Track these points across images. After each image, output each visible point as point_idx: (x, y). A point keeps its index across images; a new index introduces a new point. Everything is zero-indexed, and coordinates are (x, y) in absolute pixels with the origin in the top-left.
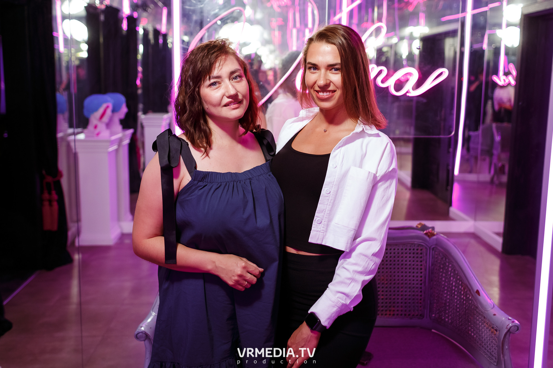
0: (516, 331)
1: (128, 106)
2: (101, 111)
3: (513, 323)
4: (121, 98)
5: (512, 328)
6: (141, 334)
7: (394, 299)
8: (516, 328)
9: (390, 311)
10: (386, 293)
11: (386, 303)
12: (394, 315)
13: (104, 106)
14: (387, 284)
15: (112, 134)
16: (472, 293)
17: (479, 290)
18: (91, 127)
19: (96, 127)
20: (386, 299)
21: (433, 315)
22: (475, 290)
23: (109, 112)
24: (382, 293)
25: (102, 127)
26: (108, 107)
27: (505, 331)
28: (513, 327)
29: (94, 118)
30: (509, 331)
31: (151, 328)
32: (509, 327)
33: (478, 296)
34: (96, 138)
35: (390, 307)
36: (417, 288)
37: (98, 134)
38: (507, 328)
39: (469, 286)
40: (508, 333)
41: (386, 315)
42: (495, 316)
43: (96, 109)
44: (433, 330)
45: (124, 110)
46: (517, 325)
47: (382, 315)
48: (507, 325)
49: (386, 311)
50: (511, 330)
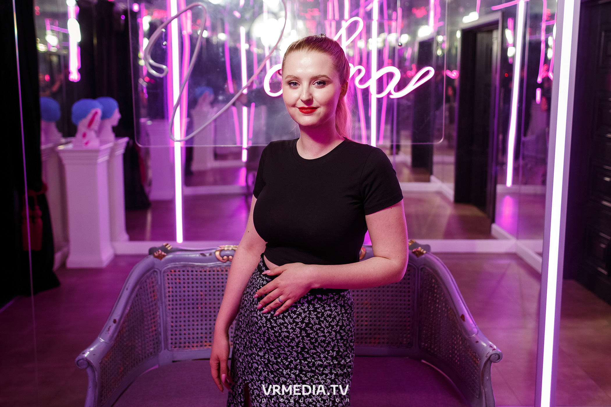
0: (497, 360)
1: (121, 111)
2: (90, 117)
3: (494, 351)
4: (113, 103)
5: (492, 356)
6: (82, 361)
7: (379, 325)
8: (497, 356)
9: (375, 338)
10: (371, 319)
11: (370, 330)
12: (379, 343)
13: (93, 111)
14: (371, 308)
15: (102, 143)
16: (458, 318)
17: (464, 314)
18: (79, 135)
19: (84, 135)
20: (371, 325)
21: (423, 344)
22: (461, 315)
23: (98, 118)
24: (366, 319)
25: (91, 134)
26: (96, 113)
27: (485, 359)
28: (494, 355)
29: (82, 126)
30: (489, 359)
31: (94, 355)
32: (489, 355)
33: (462, 321)
34: (85, 148)
35: (375, 334)
36: (405, 313)
37: (87, 143)
38: (487, 356)
39: (455, 311)
40: (489, 362)
41: (370, 343)
42: (478, 343)
43: (84, 116)
44: (424, 361)
45: (116, 116)
46: (498, 353)
47: (366, 343)
48: (488, 352)
49: (370, 338)
50: (491, 358)
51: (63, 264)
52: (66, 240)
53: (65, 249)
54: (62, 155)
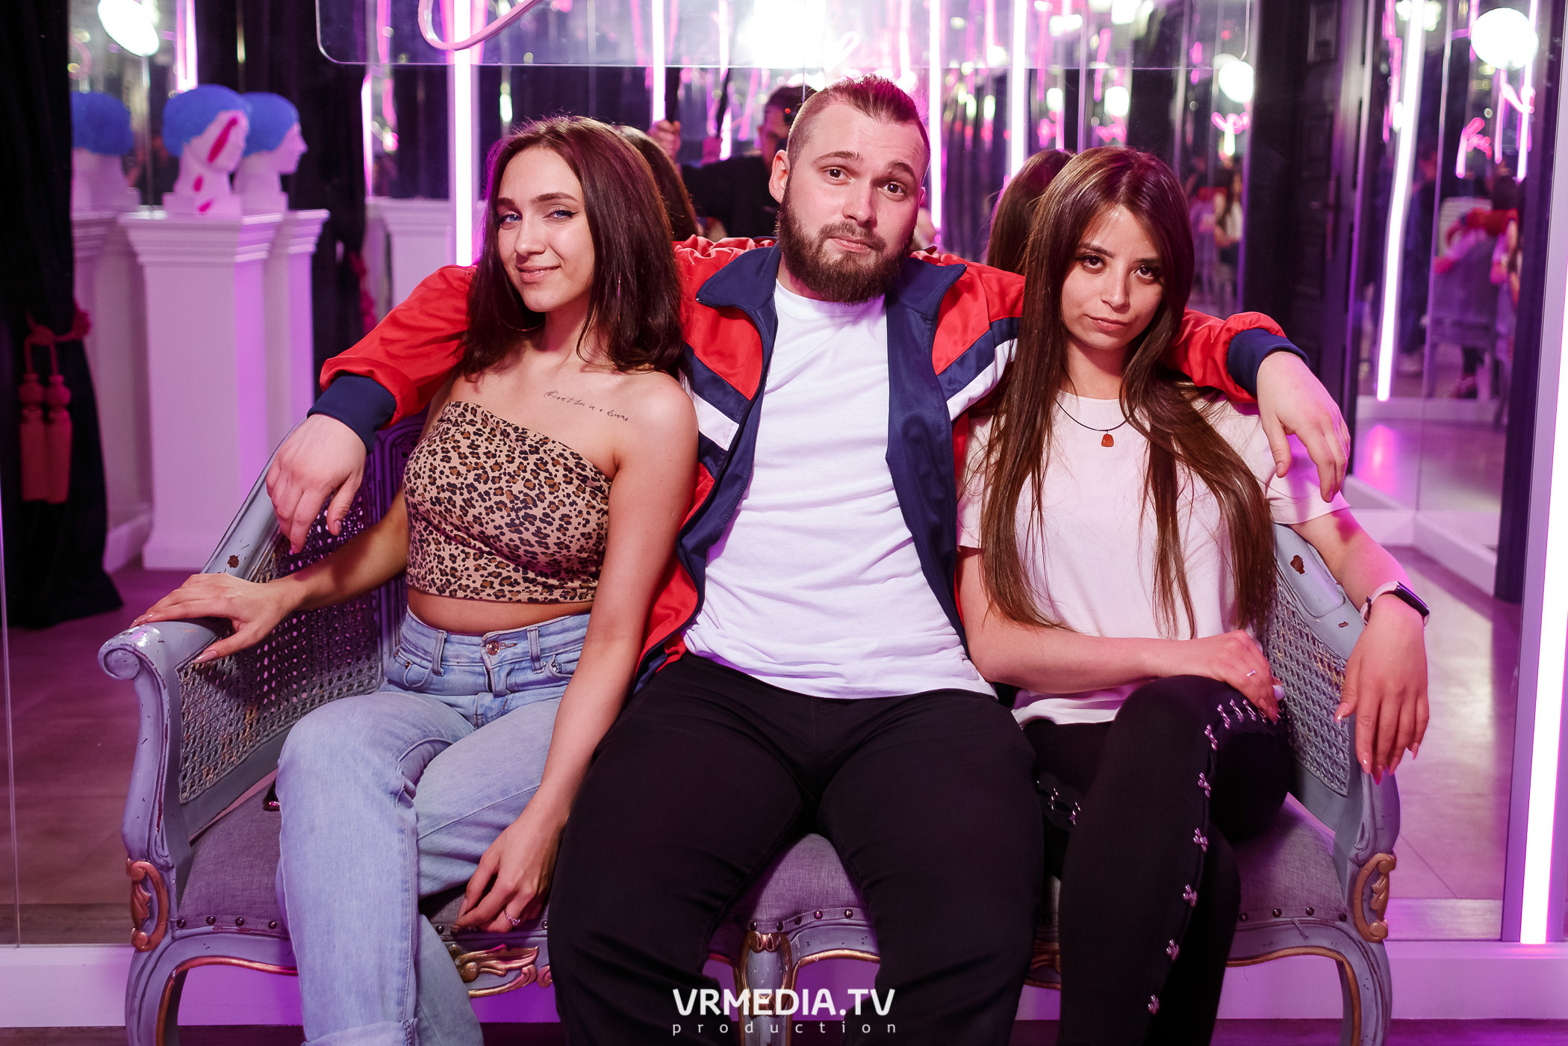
2: (213, 132)
13: (224, 118)
15: (250, 211)
17: (1301, 556)
18: (184, 186)
19: (198, 185)
22: (1290, 559)
23: (238, 137)
25: (216, 184)
26: (233, 122)
29: (193, 158)
33: (1297, 574)
34: (200, 219)
37: (204, 208)
42: (1345, 628)
43: (199, 130)
45: (293, 146)
51: (135, 561)
52: (146, 493)
53: (142, 520)
54: (134, 236)
